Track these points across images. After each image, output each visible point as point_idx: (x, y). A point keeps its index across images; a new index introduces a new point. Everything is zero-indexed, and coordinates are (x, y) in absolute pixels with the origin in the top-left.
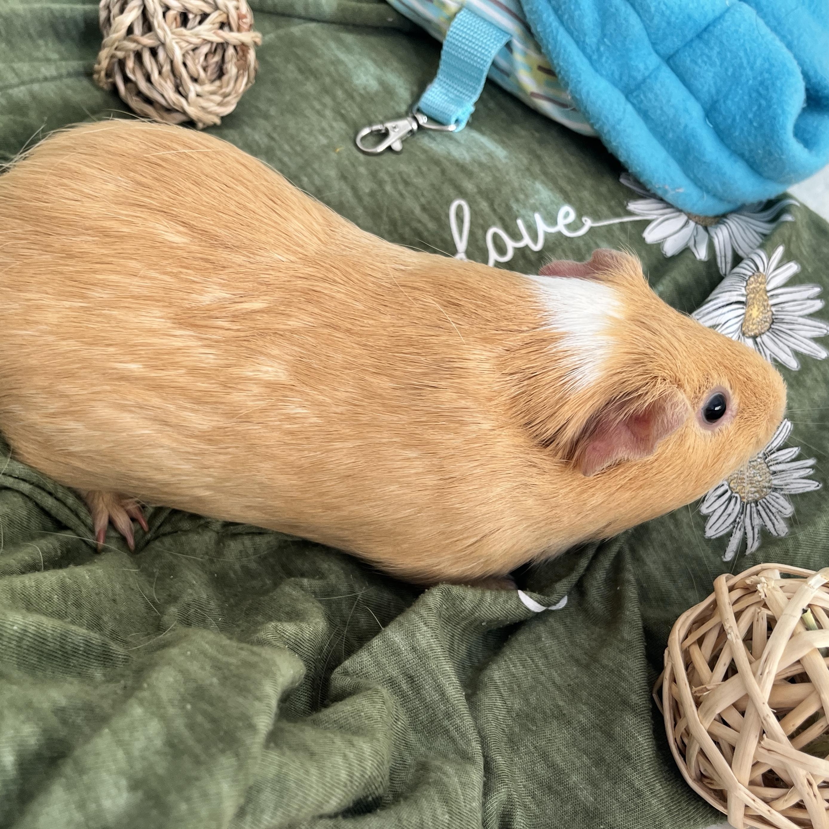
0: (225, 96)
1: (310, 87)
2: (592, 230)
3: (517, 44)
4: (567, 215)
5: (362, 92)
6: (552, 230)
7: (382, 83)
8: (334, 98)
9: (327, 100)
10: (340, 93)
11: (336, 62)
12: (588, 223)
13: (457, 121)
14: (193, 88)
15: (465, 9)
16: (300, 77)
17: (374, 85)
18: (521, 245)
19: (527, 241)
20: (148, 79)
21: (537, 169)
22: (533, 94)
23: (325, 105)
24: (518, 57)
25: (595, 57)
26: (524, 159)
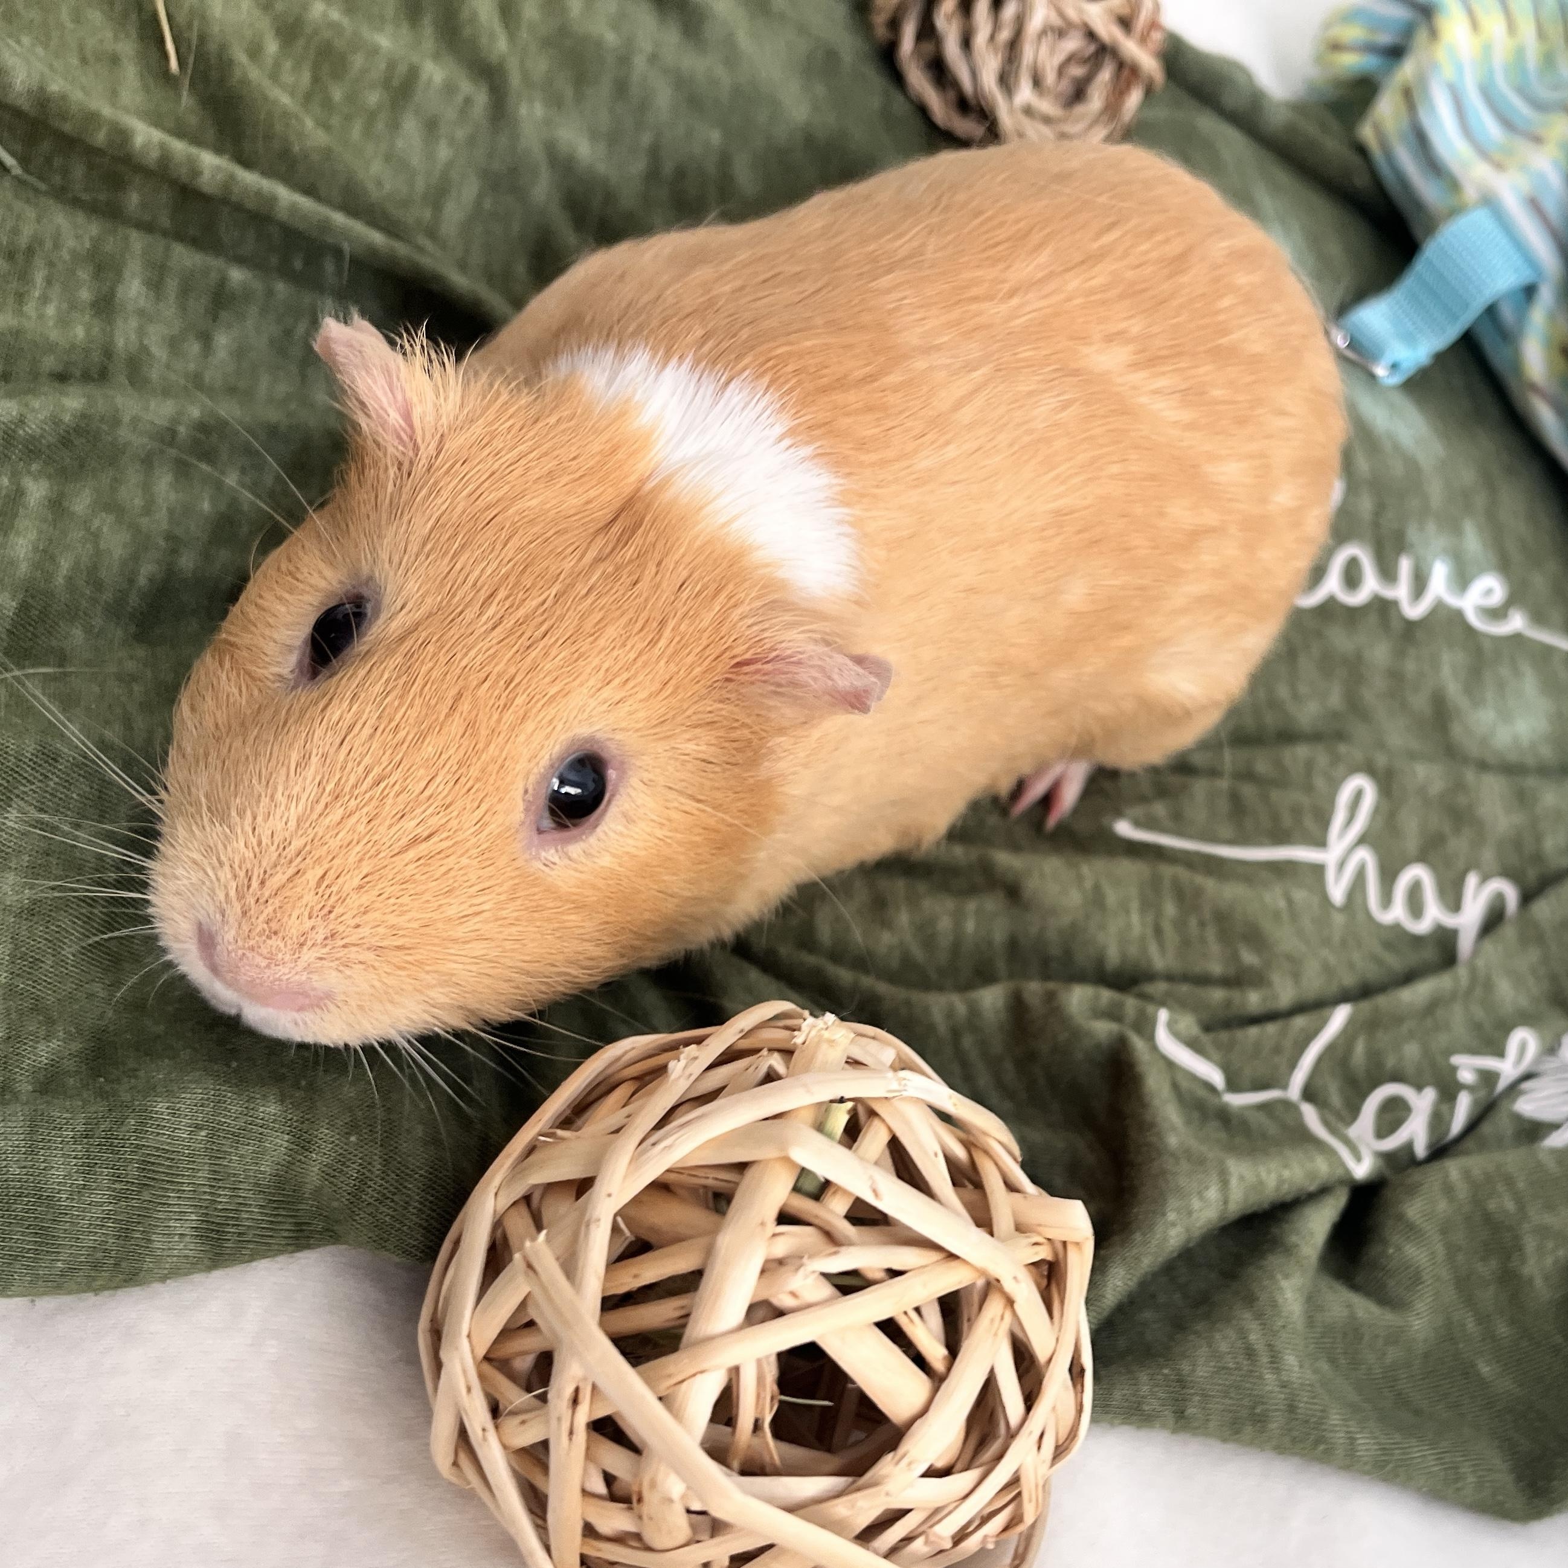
2: (1517, 639)
4: (1489, 592)
6: (1453, 601)
12: (1516, 622)
13: (1394, 367)
14: (1025, 93)
15: (1488, 207)
18: (1388, 593)
19: (1401, 592)
20: (966, 43)
21: (1480, 502)
22: (1534, 388)
26: (1468, 476)
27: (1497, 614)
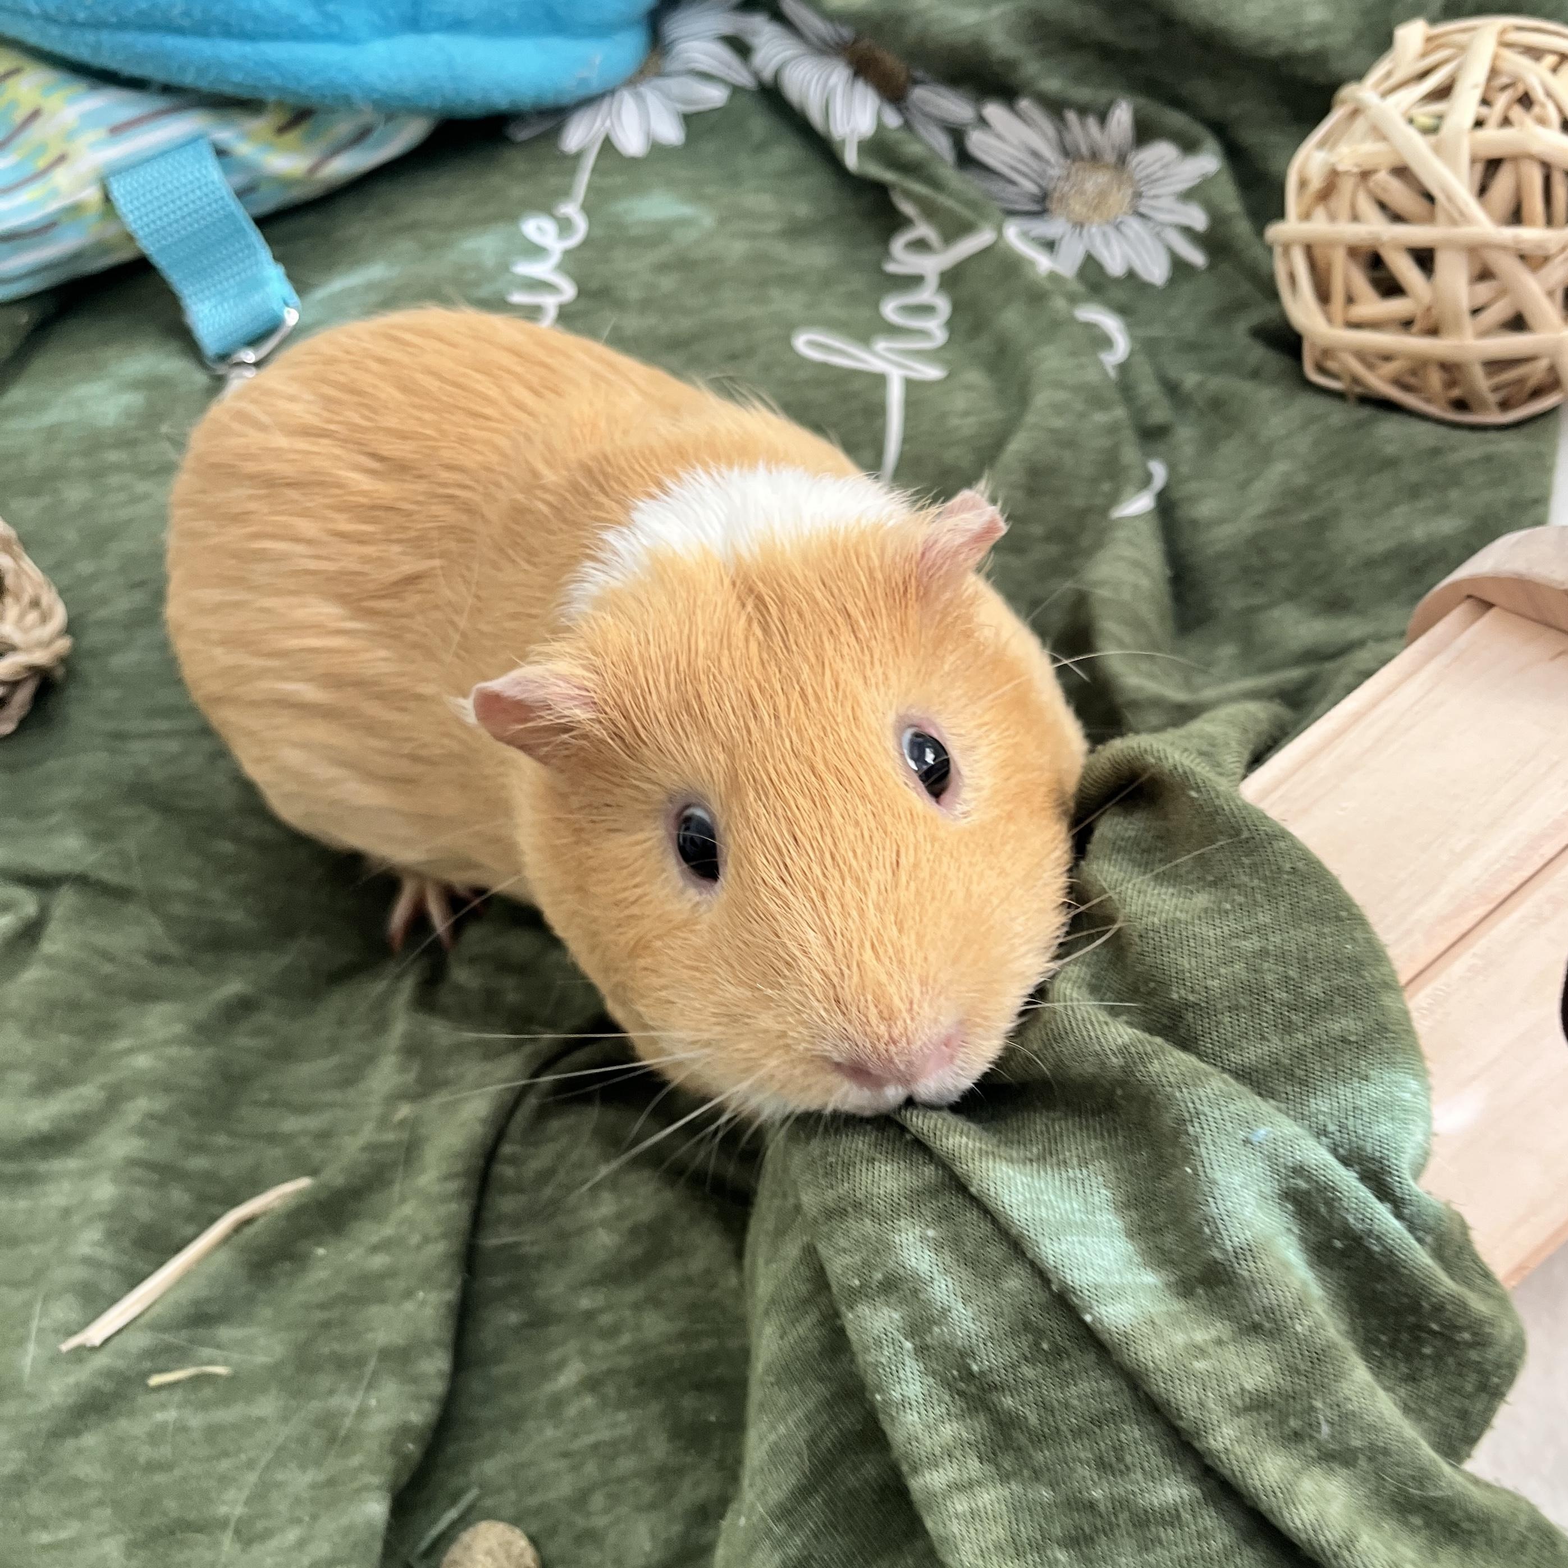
0: (35, 603)
1: (76, 494)
2: (587, 209)
3: (225, 135)
4: (541, 229)
5: (133, 423)
6: (555, 258)
7: (136, 385)
8: (118, 468)
9: (114, 480)
10: (113, 456)
11: (52, 433)
12: (571, 209)
15: (111, 179)
16: (46, 500)
17: (134, 399)
18: (552, 313)
19: (550, 303)
21: (432, 236)
22: (313, 170)
23: (122, 488)
24: (244, 149)
25: (335, 28)
26: (406, 245)
27: (565, 226)
